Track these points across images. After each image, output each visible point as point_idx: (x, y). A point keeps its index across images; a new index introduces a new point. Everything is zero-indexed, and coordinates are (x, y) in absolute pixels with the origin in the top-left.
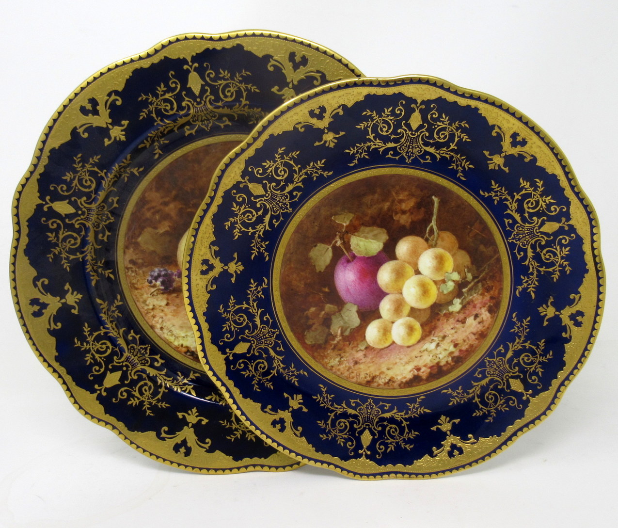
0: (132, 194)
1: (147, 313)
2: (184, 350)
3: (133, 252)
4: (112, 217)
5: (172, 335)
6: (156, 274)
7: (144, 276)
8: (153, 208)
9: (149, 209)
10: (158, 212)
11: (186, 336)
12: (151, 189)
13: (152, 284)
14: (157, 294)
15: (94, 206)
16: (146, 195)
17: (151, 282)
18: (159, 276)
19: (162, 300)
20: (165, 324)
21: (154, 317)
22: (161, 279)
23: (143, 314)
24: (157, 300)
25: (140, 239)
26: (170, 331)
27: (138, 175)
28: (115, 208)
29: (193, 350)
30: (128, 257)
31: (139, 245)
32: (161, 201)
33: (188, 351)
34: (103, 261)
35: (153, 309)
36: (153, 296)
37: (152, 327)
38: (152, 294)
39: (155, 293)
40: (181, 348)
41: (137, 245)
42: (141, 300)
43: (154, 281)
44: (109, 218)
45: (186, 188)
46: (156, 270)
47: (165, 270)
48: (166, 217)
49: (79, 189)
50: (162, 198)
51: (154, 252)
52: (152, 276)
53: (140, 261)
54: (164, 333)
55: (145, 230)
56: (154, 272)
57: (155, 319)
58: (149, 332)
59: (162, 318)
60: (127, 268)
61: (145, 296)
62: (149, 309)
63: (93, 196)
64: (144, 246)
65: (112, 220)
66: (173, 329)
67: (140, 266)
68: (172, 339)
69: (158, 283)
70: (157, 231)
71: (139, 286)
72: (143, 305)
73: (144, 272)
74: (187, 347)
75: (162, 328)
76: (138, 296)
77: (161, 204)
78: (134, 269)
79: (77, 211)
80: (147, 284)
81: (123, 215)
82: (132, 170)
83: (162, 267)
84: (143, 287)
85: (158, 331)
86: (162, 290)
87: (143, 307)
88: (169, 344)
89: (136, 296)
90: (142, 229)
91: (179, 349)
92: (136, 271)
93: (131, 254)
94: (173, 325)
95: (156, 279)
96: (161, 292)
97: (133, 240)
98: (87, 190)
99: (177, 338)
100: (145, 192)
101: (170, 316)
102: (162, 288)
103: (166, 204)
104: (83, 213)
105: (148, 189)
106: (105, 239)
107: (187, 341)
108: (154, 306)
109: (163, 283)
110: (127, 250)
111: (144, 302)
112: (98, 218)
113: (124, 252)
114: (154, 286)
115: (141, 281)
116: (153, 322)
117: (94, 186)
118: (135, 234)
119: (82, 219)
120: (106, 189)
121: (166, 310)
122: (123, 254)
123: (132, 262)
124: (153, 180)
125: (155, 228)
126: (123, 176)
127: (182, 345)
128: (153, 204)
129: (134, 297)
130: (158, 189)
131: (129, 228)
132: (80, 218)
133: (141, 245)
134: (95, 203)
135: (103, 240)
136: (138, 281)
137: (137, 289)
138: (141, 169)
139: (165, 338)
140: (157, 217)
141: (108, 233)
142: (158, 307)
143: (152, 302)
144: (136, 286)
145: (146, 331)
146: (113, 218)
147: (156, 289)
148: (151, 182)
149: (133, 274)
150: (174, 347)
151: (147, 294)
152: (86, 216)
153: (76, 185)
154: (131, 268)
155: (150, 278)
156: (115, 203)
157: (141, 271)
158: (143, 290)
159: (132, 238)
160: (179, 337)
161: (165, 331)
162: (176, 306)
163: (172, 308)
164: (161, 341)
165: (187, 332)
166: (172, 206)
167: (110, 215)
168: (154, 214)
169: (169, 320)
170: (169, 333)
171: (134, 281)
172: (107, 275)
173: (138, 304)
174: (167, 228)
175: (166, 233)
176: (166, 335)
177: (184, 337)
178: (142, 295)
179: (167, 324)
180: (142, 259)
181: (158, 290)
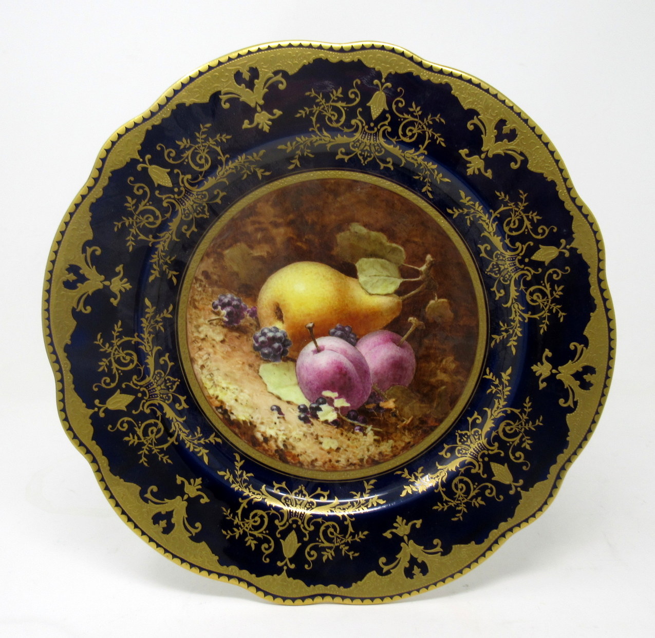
0: (244, 197)
1: (194, 341)
2: (217, 403)
3: (212, 263)
4: (208, 212)
5: (212, 380)
6: (226, 300)
7: (212, 296)
8: (259, 223)
9: (253, 223)
10: (262, 230)
11: (228, 388)
12: (267, 201)
13: (216, 311)
14: (217, 324)
15: (195, 190)
16: (259, 205)
17: (215, 307)
18: (229, 304)
19: (219, 333)
20: (208, 363)
21: (200, 349)
22: (228, 309)
23: (190, 341)
24: (213, 331)
25: (227, 252)
26: (211, 374)
27: (260, 177)
28: (217, 203)
29: (227, 408)
30: (203, 266)
31: (223, 259)
32: (272, 219)
33: (221, 407)
34: (173, 258)
35: (203, 339)
36: (211, 324)
37: (192, 360)
38: (211, 322)
39: (214, 322)
40: (214, 399)
41: (220, 257)
42: (195, 323)
43: (220, 307)
44: (203, 212)
45: (307, 218)
46: (229, 296)
47: (239, 300)
48: (269, 240)
49: (188, 163)
50: (275, 216)
51: (237, 274)
52: (220, 300)
53: (215, 277)
54: (202, 373)
55: (239, 244)
56: (226, 297)
57: (200, 353)
58: (186, 365)
59: (209, 355)
60: (196, 279)
61: (201, 320)
62: (198, 338)
63: (200, 178)
64: (227, 262)
65: (207, 215)
66: (215, 373)
67: (212, 283)
68: (208, 384)
69: (224, 312)
70: (252, 252)
71: (200, 305)
72: (194, 329)
73: (213, 292)
74: (222, 402)
75: (203, 367)
76: (193, 317)
77: (271, 223)
78: (204, 283)
79: (174, 187)
80: (210, 307)
81: (221, 216)
82: (257, 170)
83: (237, 295)
84: (204, 309)
85: (197, 368)
86: (225, 322)
87: (192, 332)
88: (202, 388)
89: (191, 315)
90: (235, 241)
91: (211, 400)
92: (205, 286)
93: (208, 265)
94: (218, 369)
95: (224, 306)
96: (223, 324)
97: (219, 250)
98: (197, 168)
99: (215, 385)
100: (258, 200)
101: (219, 356)
102: (226, 319)
103: (276, 225)
104: (180, 193)
105: (265, 199)
106: (188, 234)
107: (226, 394)
108: (206, 336)
109: (229, 314)
110: (206, 258)
111: (198, 327)
112: (192, 206)
113: (202, 260)
114: (218, 314)
115: (205, 300)
116: (197, 355)
117: (207, 167)
118: (224, 243)
119: (174, 199)
120: (218, 178)
121: (218, 347)
122: (199, 260)
123: (206, 274)
124: (274, 192)
125: (251, 247)
126: (244, 171)
127: (217, 397)
128: (262, 219)
129: (188, 316)
130: (274, 205)
131: (220, 235)
132: (172, 196)
133: (225, 259)
134: (198, 188)
135: (185, 234)
136: (202, 299)
137: (196, 307)
138: (267, 174)
139: (201, 380)
140: (259, 236)
141: (194, 229)
142: (210, 339)
143: (206, 330)
144: (197, 304)
145: (184, 362)
146: (208, 214)
147: (217, 317)
148: (271, 194)
149: (200, 289)
150: (206, 394)
151: (205, 319)
152: (181, 197)
153: (187, 158)
154: (201, 281)
155: (217, 302)
156: (219, 198)
157: (210, 289)
158: (202, 312)
159: (220, 246)
160: (218, 386)
161: (205, 371)
162: (231, 348)
163: (227, 348)
164: (195, 381)
165: (230, 383)
166: (282, 230)
167: (206, 209)
168: (257, 230)
169: (216, 361)
170: (209, 377)
171: (197, 298)
172: (170, 276)
173: (189, 325)
174: (264, 254)
175: (261, 258)
176: (204, 377)
177: (223, 388)
178: (199, 317)
179: (211, 365)
180: (219, 276)
181: (220, 319)
